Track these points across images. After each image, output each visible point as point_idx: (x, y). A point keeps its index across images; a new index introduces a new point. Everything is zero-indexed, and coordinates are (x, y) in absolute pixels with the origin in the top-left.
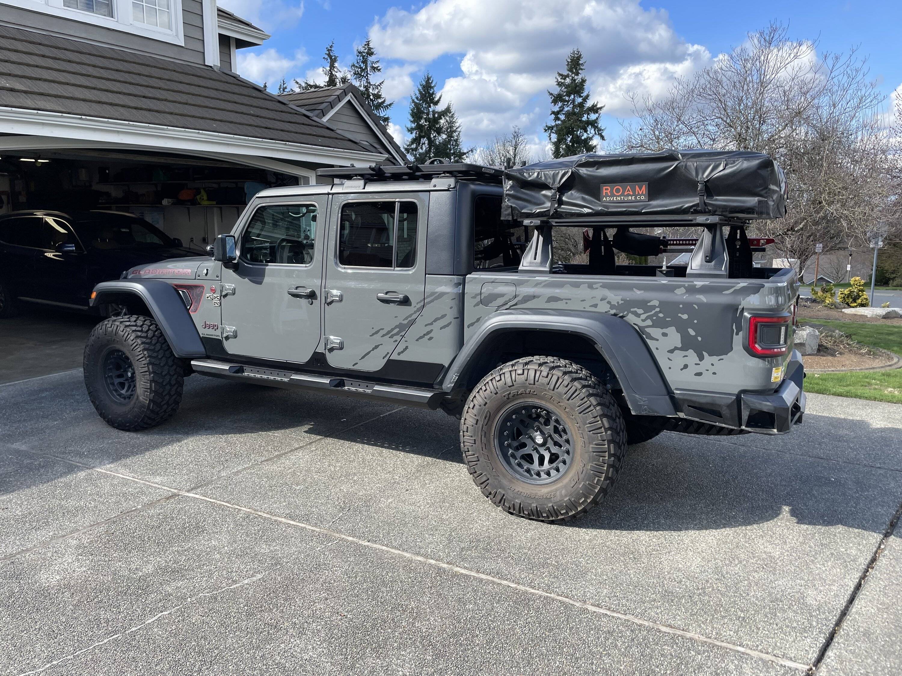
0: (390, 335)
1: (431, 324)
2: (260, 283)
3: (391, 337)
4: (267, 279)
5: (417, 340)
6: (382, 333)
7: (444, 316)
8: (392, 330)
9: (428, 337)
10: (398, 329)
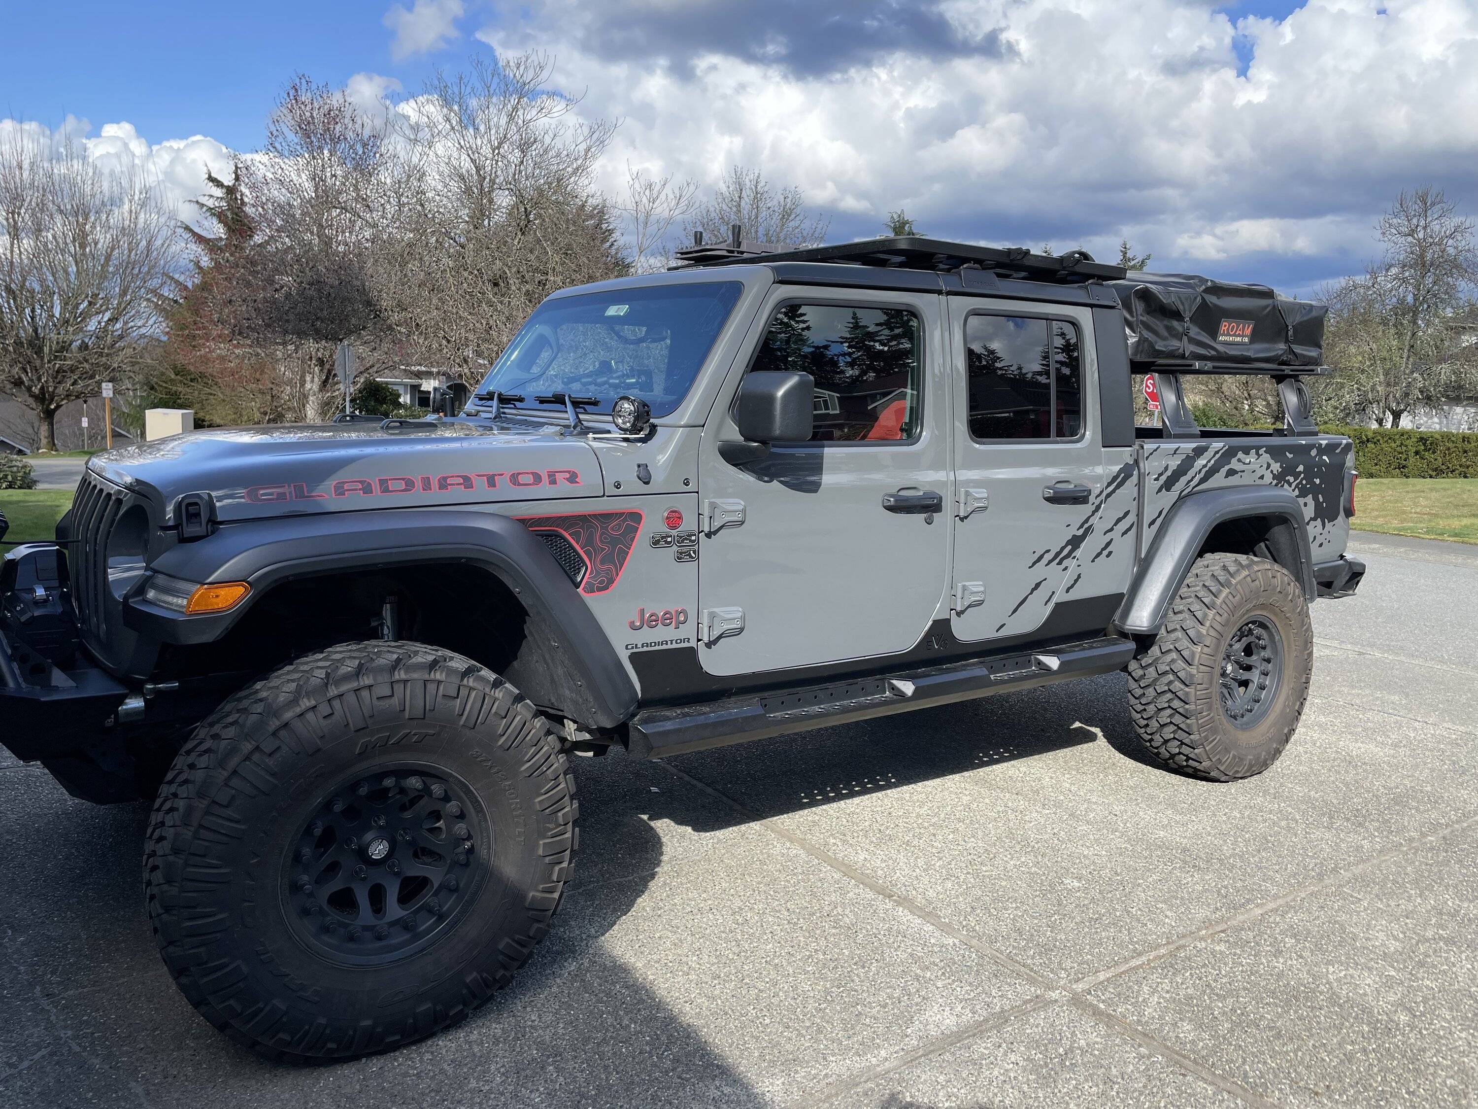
0: (1057, 560)
1: (1111, 530)
2: (814, 488)
3: (1060, 563)
4: (828, 478)
5: (1093, 561)
6: (1048, 557)
7: (1127, 514)
8: (1063, 549)
9: (1105, 553)
10: (1070, 547)
